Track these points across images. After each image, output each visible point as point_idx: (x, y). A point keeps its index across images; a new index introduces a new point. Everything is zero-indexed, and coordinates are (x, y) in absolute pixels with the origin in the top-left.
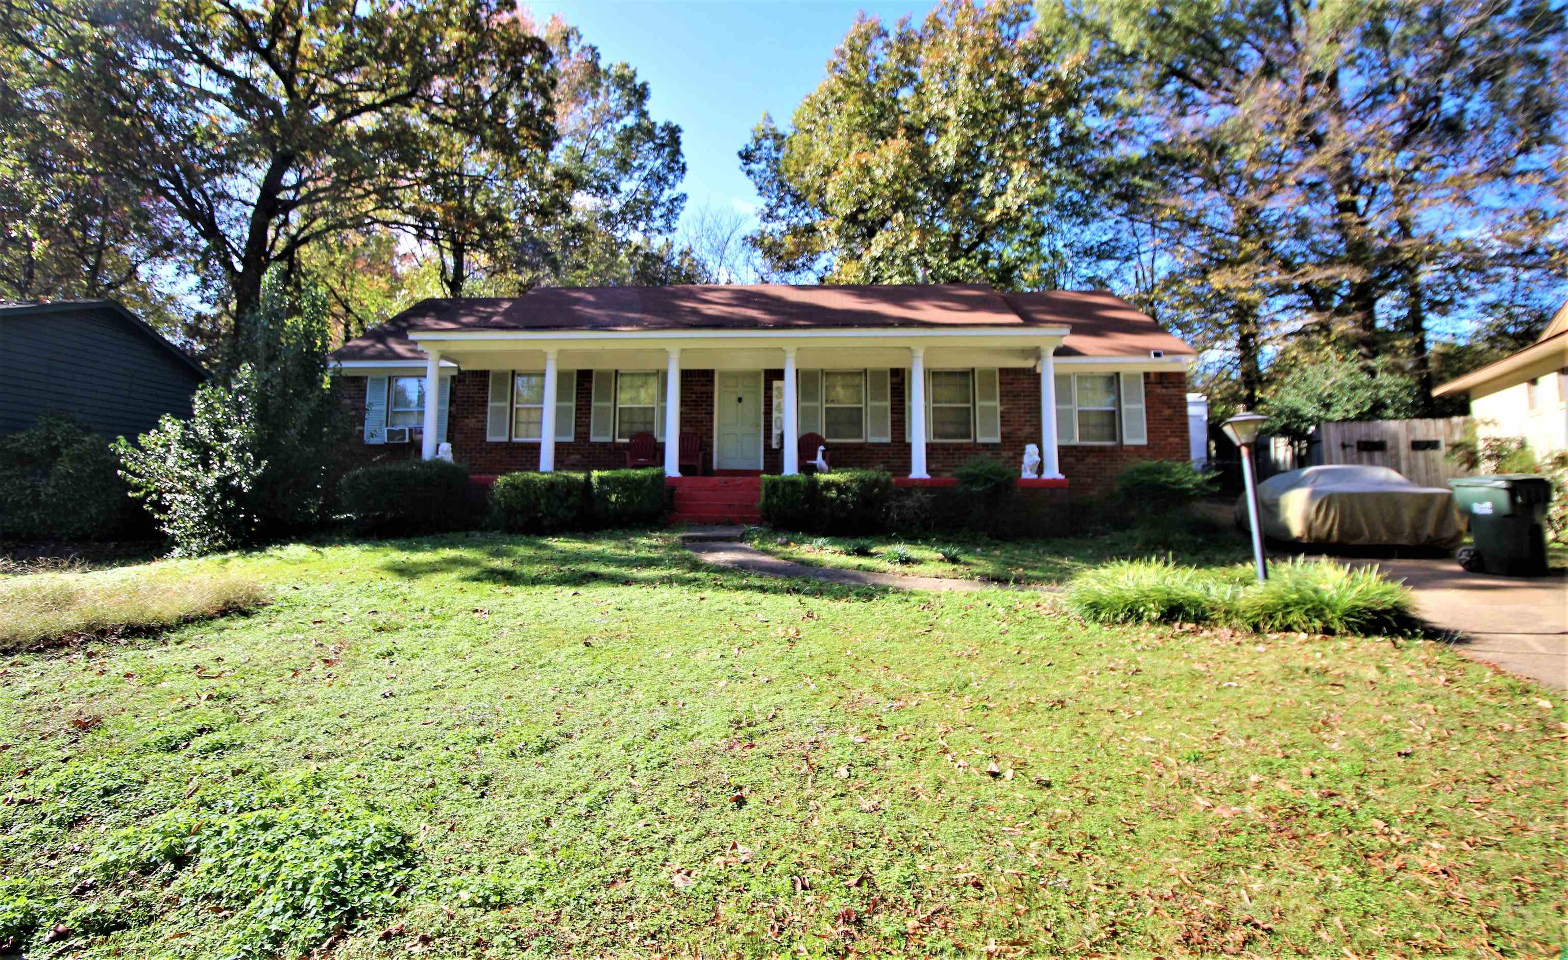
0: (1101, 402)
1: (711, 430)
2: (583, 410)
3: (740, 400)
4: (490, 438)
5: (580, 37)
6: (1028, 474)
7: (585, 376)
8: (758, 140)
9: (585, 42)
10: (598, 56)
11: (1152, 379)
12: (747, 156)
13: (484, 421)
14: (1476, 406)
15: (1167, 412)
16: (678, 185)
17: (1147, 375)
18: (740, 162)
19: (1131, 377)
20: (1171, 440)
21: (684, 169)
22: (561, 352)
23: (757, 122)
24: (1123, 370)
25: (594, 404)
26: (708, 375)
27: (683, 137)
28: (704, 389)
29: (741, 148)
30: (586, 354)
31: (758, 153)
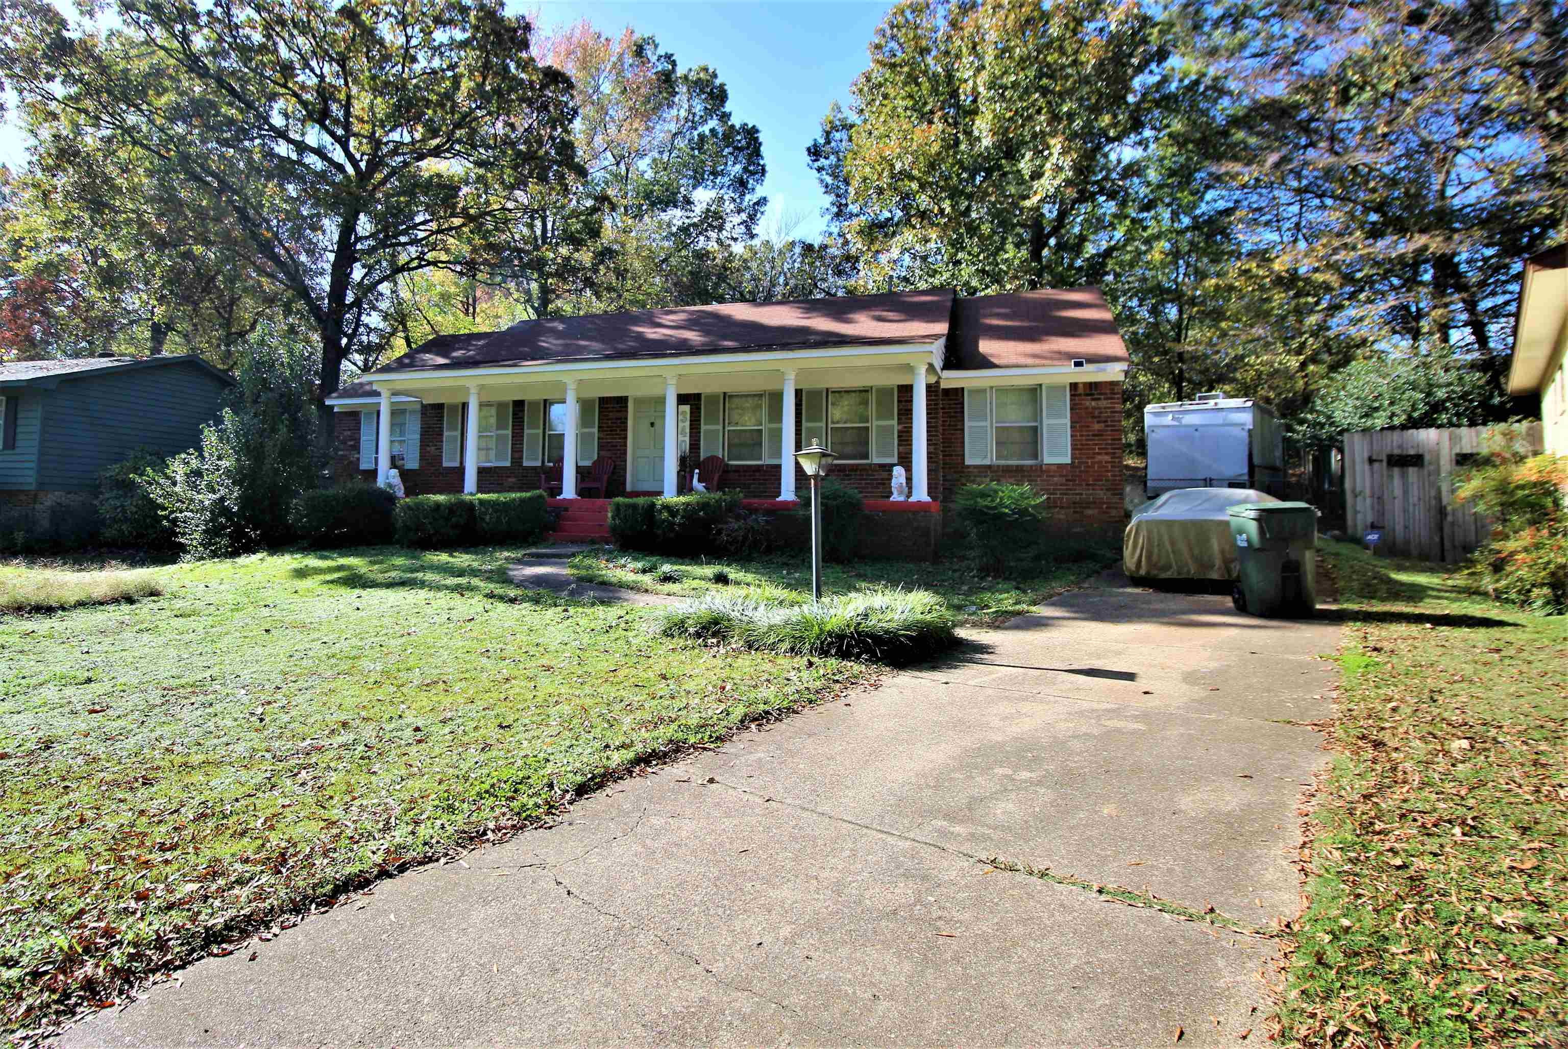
0: (1016, 417)
1: (625, 453)
2: (518, 436)
3: (652, 424)
4: (446, 464)
5: (656, 46)
6: (897, 497)
7: (519, 405)
8: (828, 133)
9: (661, 51)
10: (674, 64)
11: (1081, 390)
12: (815, 152)
13: (440, 449)
15: (1097, 427)
16: (758, 187)
17: (1074, 386)
18: (808, 159)
19: (1053, 388)
20: (1099, 458)
21: (763, 172)
22: (482, 387)
23: (826, 112)
24: (1045, 381)
25: (526, 431)
26: (622, 401)
27: (762, 137)
28: (619, 415)
29: (810, 143)
30: (522, 387)
31: (827, 148)
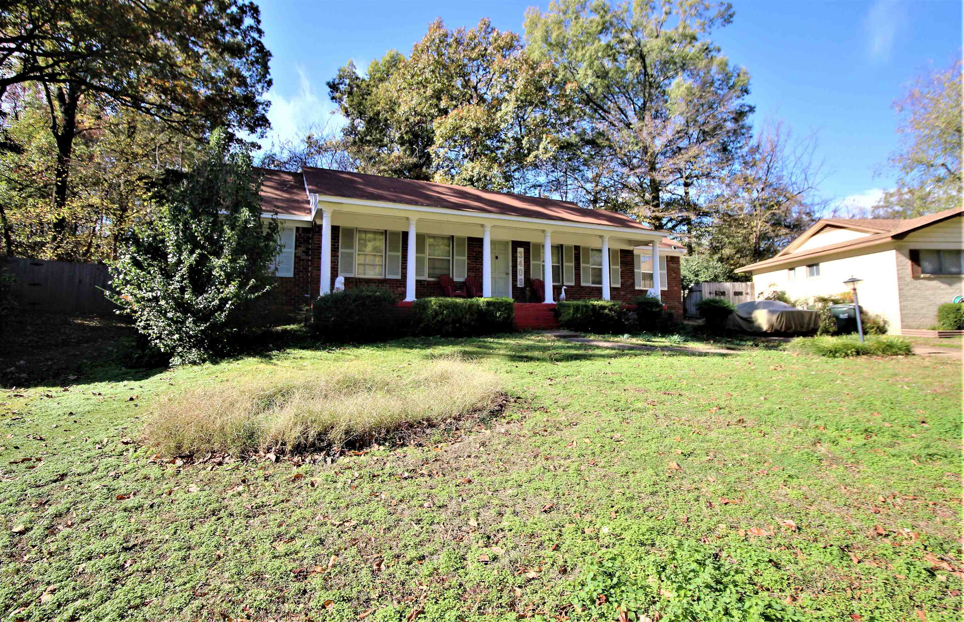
3: (497, 257)
11: (669, 259)
13: (335, 262)
14: (755, 278)
15: (674, 275)
17: (667, 257)
20: (675, 288)
22: (419, 220)
28: (480, 249)
